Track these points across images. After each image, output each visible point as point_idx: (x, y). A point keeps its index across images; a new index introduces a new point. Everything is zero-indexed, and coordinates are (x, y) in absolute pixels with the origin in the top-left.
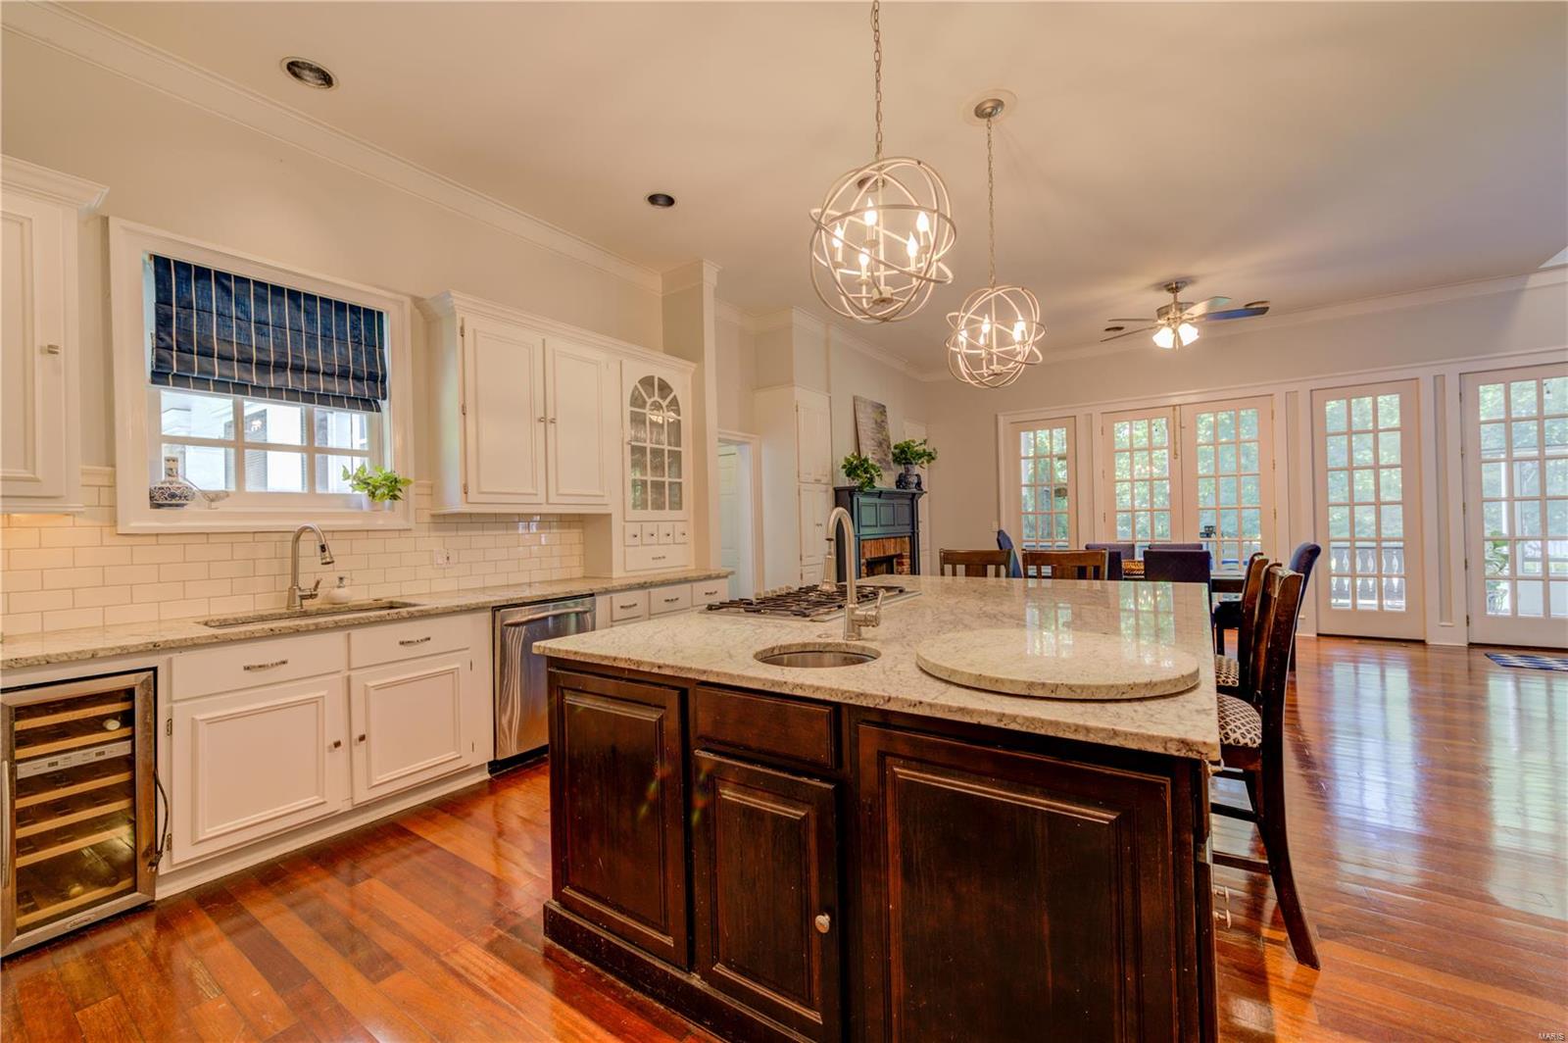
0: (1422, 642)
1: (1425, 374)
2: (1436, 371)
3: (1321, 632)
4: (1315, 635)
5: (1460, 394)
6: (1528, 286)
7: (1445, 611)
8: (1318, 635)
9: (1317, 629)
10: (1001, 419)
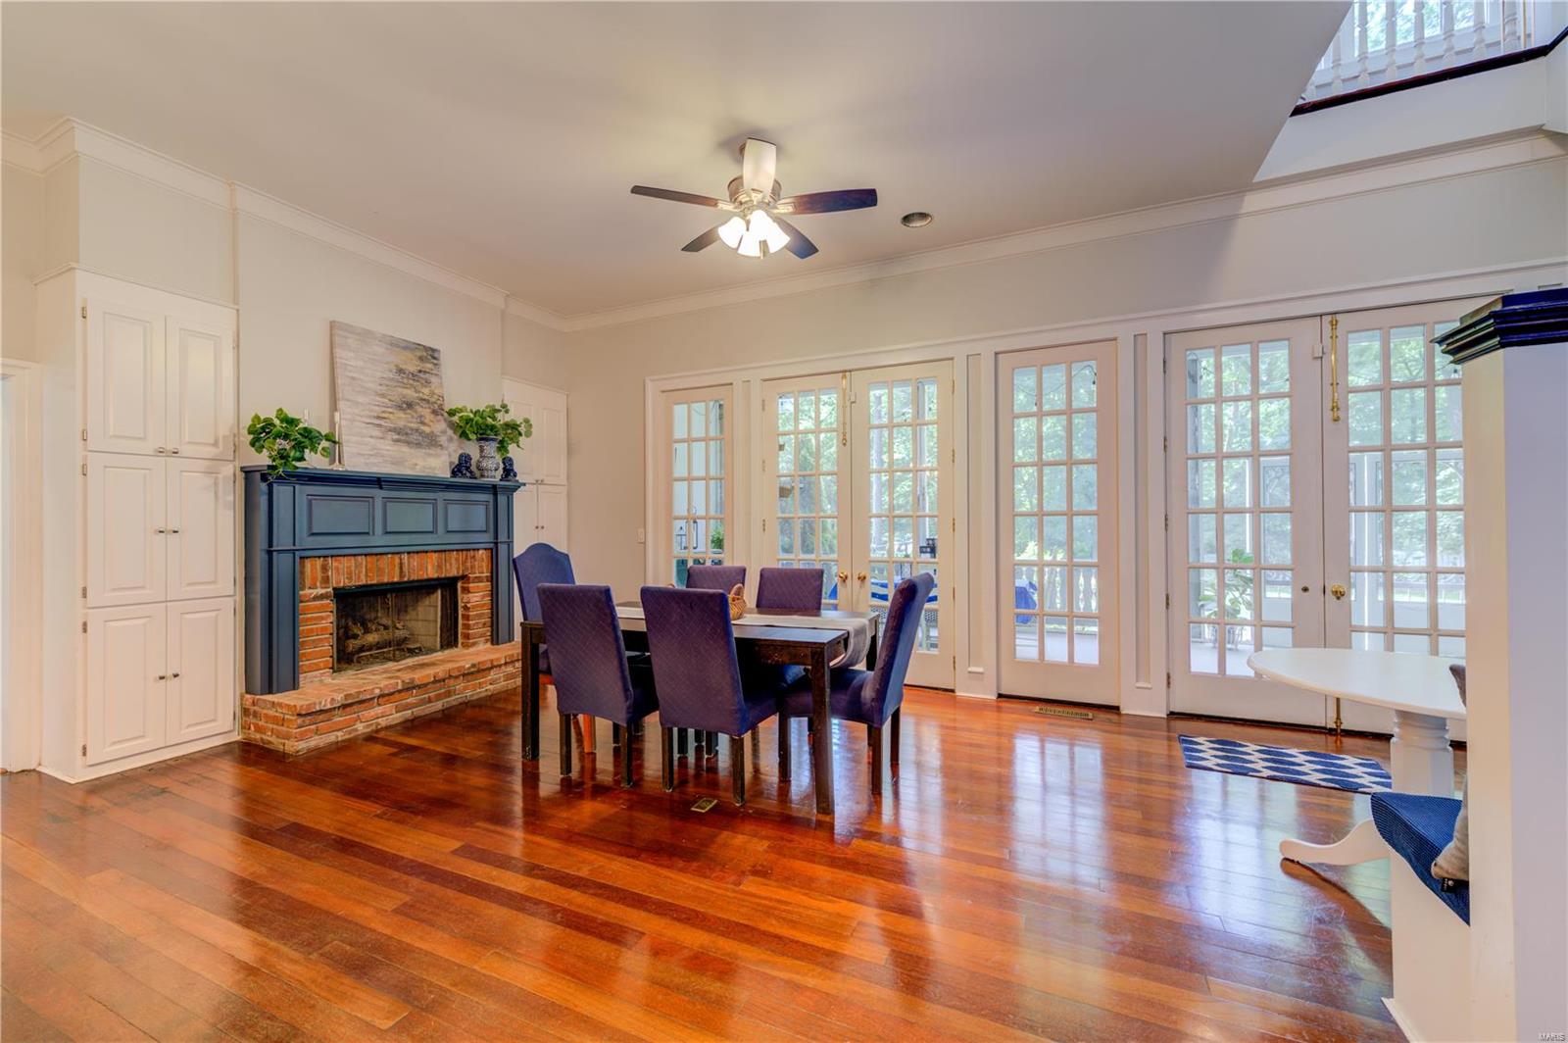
0: (1115, 709)
1: (1124, 333)
2: (1140, 327)
3: (1003, 692)
4: (994, 697)
5: (1164, 362)
6: (1243, 211)
7: (1141, 668)
8: (1000, 696)
9: (998, 687)
10: (649, 385)
